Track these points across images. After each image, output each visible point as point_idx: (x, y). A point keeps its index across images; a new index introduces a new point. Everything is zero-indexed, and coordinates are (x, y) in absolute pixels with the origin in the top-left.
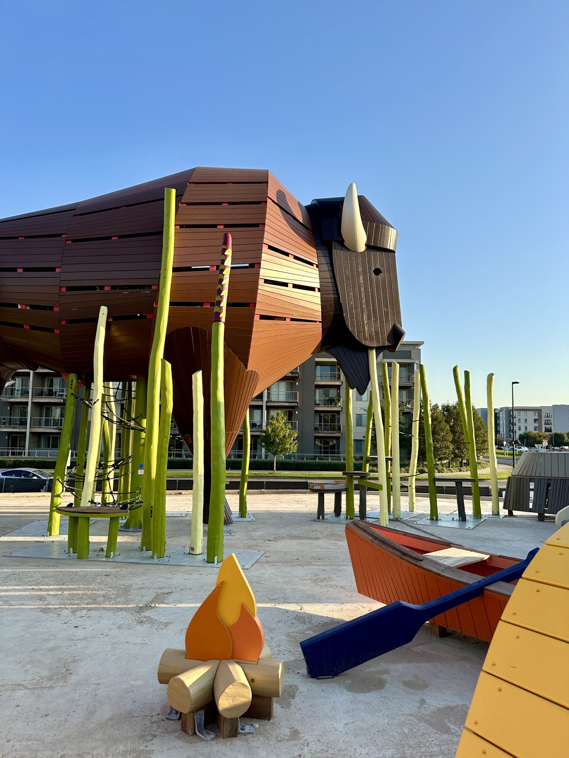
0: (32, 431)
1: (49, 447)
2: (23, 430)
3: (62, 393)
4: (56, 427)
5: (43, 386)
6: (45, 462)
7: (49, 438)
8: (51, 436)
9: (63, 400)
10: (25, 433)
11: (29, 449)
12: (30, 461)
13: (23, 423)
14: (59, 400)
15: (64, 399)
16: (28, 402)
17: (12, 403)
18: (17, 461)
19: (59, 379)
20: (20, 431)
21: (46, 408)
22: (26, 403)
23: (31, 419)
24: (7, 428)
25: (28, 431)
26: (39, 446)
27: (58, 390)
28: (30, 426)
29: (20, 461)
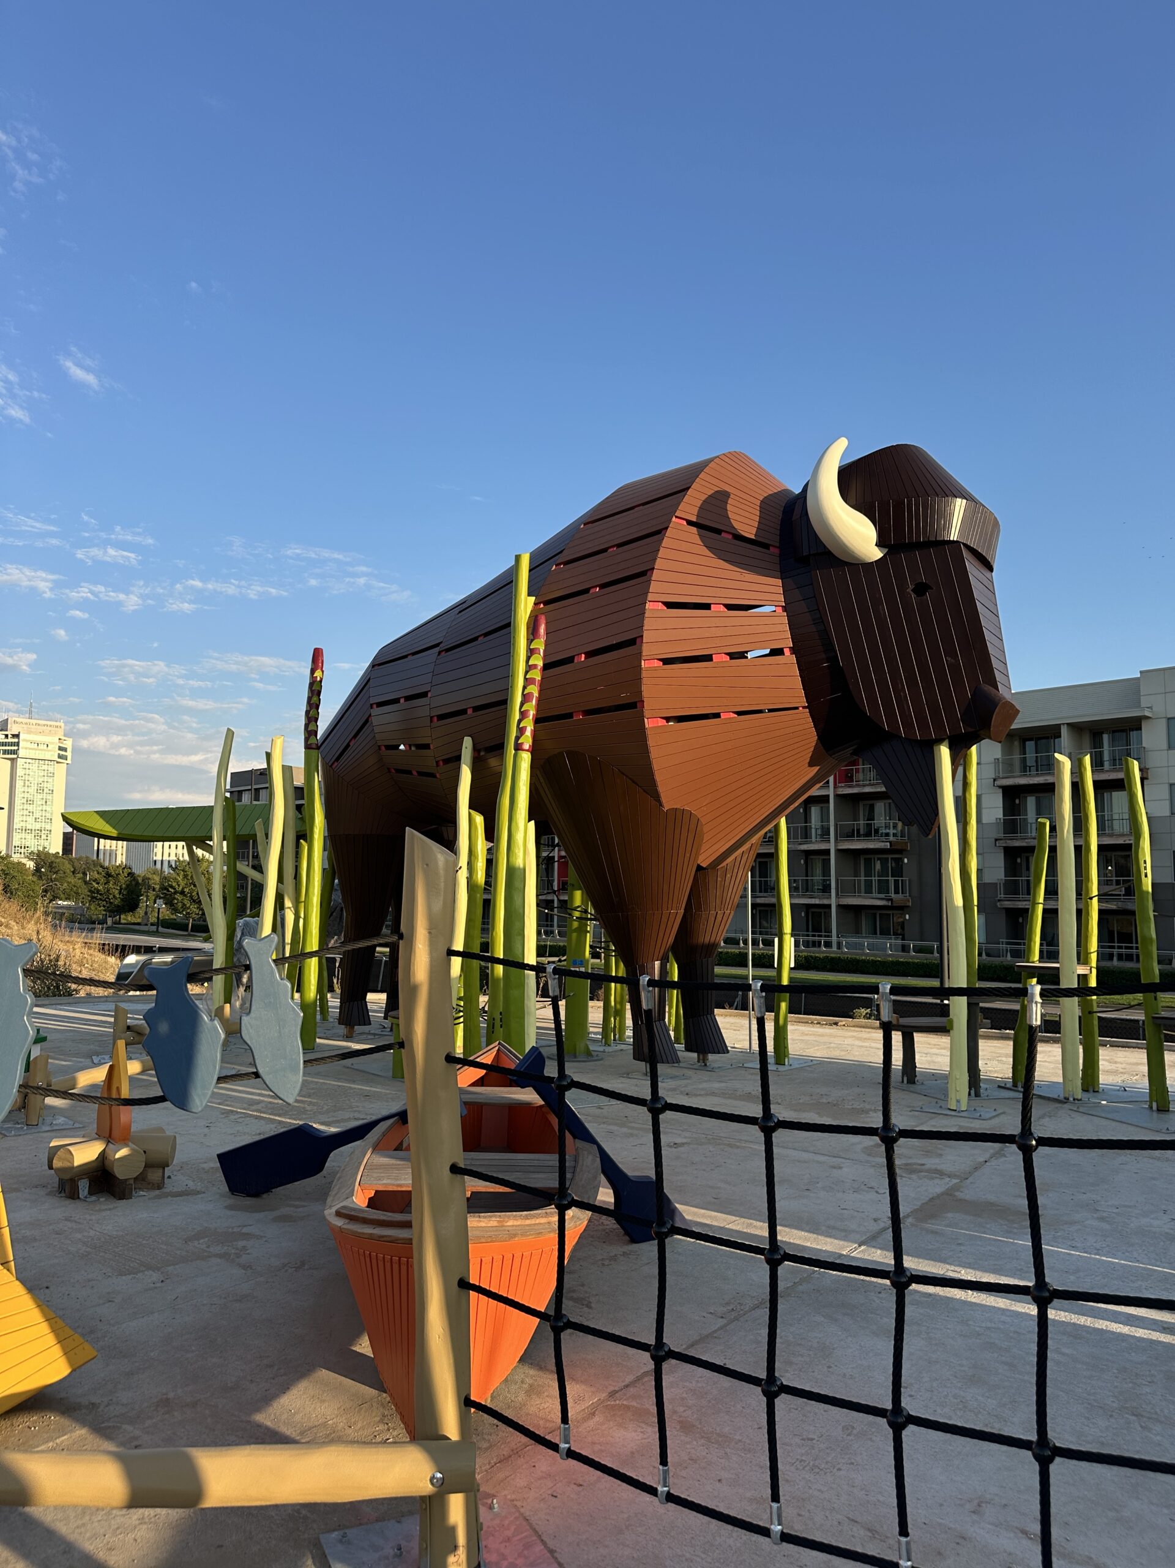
0: (841, 903)
1: (875, 933)
2: (826, 902)
3: (888, 831)
4: (882, 896)
5: (856, 819)
6: (858, 961)
7: (875, 915)
8: (878, 912)
9: (888, 844)
10: (829, 906)
11: (838, 937)
12: (833, 958)
13: (826, 889)
14: (883, 844)
15: (890, 842)
16: (829, 850)
17: (808, 853)
18: (811, 956)
19: (883, 804)
20: (821, 903)
21: (865, 859)
22: (827, 852)
23: (837, 881)
24: (800, 897)
25: (833, 902)
26: (857, 931)
27: (884, 826)
28: (837, 894)
29: (816, 957)
